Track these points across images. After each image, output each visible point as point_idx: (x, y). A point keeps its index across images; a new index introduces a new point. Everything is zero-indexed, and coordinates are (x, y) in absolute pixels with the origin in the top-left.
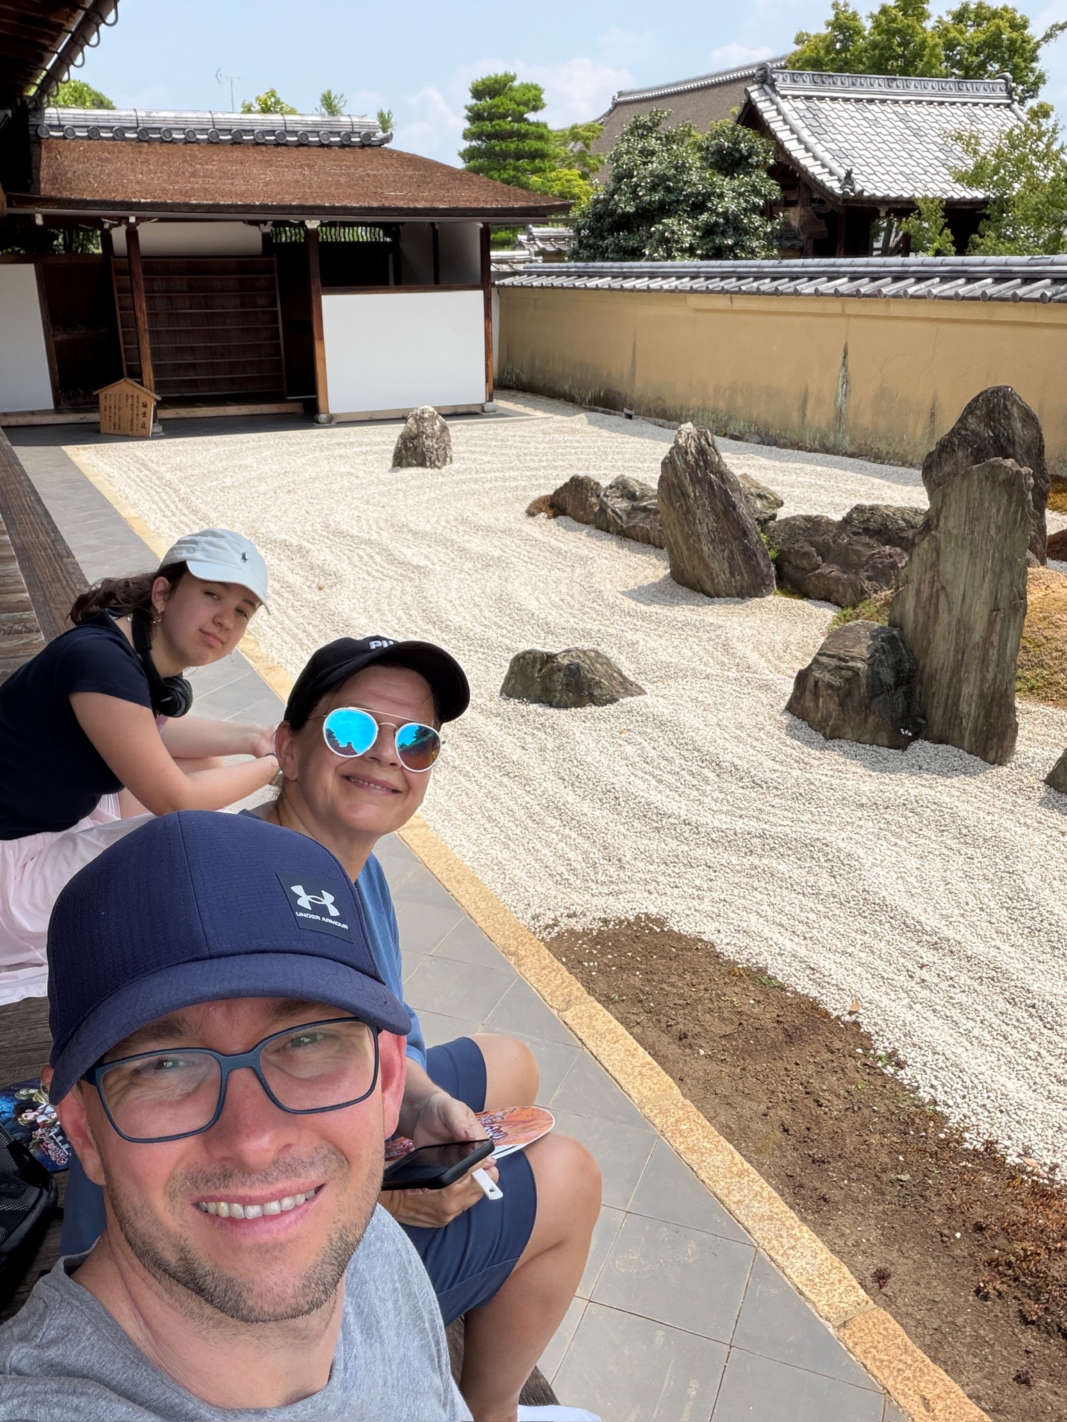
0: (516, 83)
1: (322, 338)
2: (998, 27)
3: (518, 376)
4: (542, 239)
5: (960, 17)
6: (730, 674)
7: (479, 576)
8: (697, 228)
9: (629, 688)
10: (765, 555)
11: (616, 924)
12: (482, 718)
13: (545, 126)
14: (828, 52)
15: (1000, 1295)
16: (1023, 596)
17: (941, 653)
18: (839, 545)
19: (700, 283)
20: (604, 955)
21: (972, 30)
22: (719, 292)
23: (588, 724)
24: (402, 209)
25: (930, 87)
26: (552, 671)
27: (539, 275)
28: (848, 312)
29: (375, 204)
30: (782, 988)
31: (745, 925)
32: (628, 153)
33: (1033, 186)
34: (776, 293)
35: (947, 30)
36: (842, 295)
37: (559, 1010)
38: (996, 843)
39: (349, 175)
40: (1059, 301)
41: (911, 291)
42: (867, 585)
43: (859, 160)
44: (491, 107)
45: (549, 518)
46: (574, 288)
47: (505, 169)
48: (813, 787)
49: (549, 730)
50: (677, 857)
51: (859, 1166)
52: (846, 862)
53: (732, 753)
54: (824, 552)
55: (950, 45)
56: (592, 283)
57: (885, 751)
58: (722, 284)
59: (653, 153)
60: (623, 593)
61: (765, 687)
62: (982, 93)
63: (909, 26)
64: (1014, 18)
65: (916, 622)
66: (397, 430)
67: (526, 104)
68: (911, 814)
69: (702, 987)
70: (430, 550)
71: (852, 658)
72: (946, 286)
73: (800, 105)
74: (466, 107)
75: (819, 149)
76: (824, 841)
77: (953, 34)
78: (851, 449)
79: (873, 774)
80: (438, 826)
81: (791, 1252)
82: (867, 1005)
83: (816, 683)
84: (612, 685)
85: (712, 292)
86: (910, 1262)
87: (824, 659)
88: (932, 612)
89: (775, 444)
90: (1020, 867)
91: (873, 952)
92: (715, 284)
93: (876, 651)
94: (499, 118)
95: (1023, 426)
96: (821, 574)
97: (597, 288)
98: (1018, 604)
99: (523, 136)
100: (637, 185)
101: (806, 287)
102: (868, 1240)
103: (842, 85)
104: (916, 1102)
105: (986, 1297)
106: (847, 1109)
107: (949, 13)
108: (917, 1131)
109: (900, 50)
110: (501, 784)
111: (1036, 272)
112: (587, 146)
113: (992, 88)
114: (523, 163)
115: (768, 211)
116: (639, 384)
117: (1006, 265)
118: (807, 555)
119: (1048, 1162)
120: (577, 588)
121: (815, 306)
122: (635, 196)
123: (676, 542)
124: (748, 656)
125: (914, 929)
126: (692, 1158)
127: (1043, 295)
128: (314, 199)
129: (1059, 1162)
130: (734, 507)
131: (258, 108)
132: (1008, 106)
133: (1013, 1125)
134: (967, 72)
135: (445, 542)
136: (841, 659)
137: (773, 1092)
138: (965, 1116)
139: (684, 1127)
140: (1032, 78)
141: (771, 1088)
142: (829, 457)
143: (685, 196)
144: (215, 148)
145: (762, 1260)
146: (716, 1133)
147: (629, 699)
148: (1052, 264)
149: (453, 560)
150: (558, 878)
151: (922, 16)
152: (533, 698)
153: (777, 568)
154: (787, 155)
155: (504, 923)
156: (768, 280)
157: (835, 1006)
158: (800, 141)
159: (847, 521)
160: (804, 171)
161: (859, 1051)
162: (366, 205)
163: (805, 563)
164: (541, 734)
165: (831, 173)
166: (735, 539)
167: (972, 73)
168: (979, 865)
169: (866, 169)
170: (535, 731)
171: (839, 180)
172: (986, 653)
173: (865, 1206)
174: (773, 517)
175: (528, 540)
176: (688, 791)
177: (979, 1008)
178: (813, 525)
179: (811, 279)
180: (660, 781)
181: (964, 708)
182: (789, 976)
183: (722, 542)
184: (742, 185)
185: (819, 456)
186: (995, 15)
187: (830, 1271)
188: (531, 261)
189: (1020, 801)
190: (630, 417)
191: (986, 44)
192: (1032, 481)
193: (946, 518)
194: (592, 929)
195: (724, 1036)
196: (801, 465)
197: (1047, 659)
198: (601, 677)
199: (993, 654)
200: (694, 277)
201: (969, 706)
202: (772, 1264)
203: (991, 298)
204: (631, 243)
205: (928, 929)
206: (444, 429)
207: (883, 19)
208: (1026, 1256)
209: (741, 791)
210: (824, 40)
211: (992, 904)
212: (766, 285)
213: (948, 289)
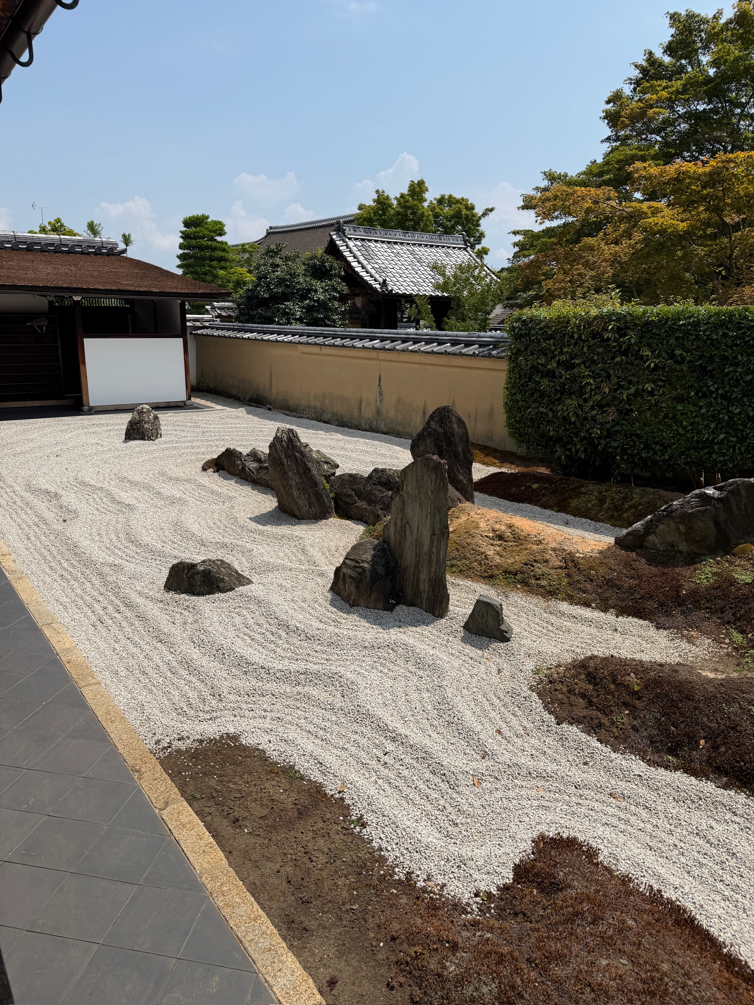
0: (209, 220)
1: (84, 363)
2: (459, 208)
3: (207, 385)
4: (219, 308)
5: (441, 201)
6: (303, 567)
7: (167, 510)
8: (303, 308)
9: (242, 580)
10: (328, 496)
11: (208, 743)
12: (151, 604)
13: (226, 243)
14: (375, 215)
15: (401, 985)
16: (447, 527)
17: (409, 557)
18: (366, 490)
19: (304, 339)
20: (195, 765)
21: (447, 209)
22: (314, 344)
23: (216, 604)
24: (131, 291)
25: (425, 237)
26: (194, 574)
27: (218, 329)
28: (380, 358)
29: (114, 288)
30: (302, 778)
31: (285, 735)
32: (264, 265)
33: (472, 294)
34: (343, 346)
35: (434, 208)
36: (376, 349)
37: (160, 810)
38: (434, 668)
39: (99, 271)
40: (482, 356)
41: (410, 348)
42: (380, 512)
43: (390, 274)
44: (195, 232)
45: (214, 472)
46: (237, 338)
47: (204, 266)
48: (339, 638)
49: (191, 610)
50: (255, 690)
51: (330, 902)
52: (350, 687)
53: (298, 618)
54: (359, 494)
55: (436, 216)
56: (246, 336)
57: (381, 612)
58: (315, 340)
59: (278, 266)
60: (251, 519)
61: (322, 575)
62: (451, 241)
63: (415, 205)
64: (467, 204)
65: (395, 540)
66: (127, 418)
67: (215, 232)
68: (391, 652)
69: (253, 783)
70: (139, 493)
71: (362, 561)
72: (427, 347)
73: (359, 244)
74: (181, 232)
75: (369, 267)
76: (340, 674)
77: (438, 210)
78: (385, 430)
79: (374, 627)
80: (108, 682)
81: (279, 974)
82: (349, 786)
83: (344, 575)
84: (231, 580)
85: (310, 344)
86: (351, 969)
87: (348, 562)
88: (403, 535)
89: (347, 426)
90: (445, 683)
91: (359, 747)
92: (312, 340)
93: (375, 556)
94: (200, 238)
95: (458, 427)
96: (357, 506)
97: (249, 339)
98: (444, 531)
99: (214, 249)
100: (269, 283)
101: (358, 344)
102: (328, 956)
103: (380, 233)
104: (370, 850)
105: (392, 988)
106: (327, 863)
107: (435, 199)
108: (367, 871)
109: (411, 217)
110: (156, 648)
111: (471, 341)
112: (251, 256)
113: (457, 239)
114: (215, 263)
115: (343, 299)
116: (274, 391)
117: (457, 336)
118: (349, 496)
119: (440, 883)
120: (225, 515)
121: (363, 354)
122: (269, 289)
123: (279, 489)
124: (315, 555)
125: (383, 729)
126: (226, 912)
127: (474, 353)
128: (77, 283)
129: (446, 882)
130: (309, 470)
131: (49, 228)
132: (465, 249)
133: (423, 860)
134: (446, 230)
135: (149, 488)
136: (357, 562)
137: (285, 854)
138: (396, 857)
139: (226, 889)
140: (478, 234)
141: (284, 851)
142: (374, 434)
143: (297, 290)
144: (16, 252)
145: (260, 982)
146: (245, 890)
147: (241, 588)
148: (479, 337)
149: (152, 499)
150: (180, 710)
151: (423, 200)
152: (183, 591)
153: (335, 503)
154: (352, 268)
155: (136, 749)
156: (339, 339)
157: (331, 789)
158: (359, 262)
159: (370, 477)
160: (361, 278)
161: (341, 818)
162: (109, 288)
163: (349, 500)
164: (186, 613)
165: (375, 280)
166: (311, 488)
167: (448, 231)
168: (425, 682)
169: (394, 279)
170: (183, 611)
171: (380, 284)
172: (430, 557)
173: (329, 931)
174: (334, 474)
175: (200, 486)
176: (268, 645)
177: (414, 778)
178: (353, 479)
179: (361, 340)
180: (253, 640)
181: (422, 587)
182: (307, 769)
183: (304, 489)
184: (327, 286)
185: (369, 433)
186: (458, 202)
187: (301, 983)
188: (213, 321)
189: (451, 639)
190: (270, 409)
191: (453, 217)
192: (447, 467)
193: (407, 485)
194: (191, 748)
195: (261, 817)
196: (358, 439)
197: (468, 555)
198: (224, 576)
199: (434, 558)
200: (301, 335)
201: (424, 586)
202: (266, 985)
203: (449, 354)
204: (268, 314)
205: (391, 728)
206: (156, 418)
207: (402, 201)
208: (417, 956)
209: (299, 642)
210: (373, 209)
211: (429, 708)
212: (338, 341)
213: (428, 348)
